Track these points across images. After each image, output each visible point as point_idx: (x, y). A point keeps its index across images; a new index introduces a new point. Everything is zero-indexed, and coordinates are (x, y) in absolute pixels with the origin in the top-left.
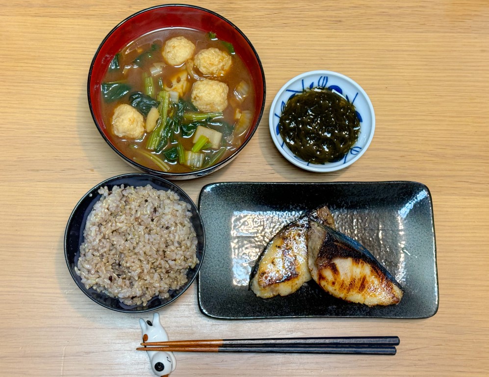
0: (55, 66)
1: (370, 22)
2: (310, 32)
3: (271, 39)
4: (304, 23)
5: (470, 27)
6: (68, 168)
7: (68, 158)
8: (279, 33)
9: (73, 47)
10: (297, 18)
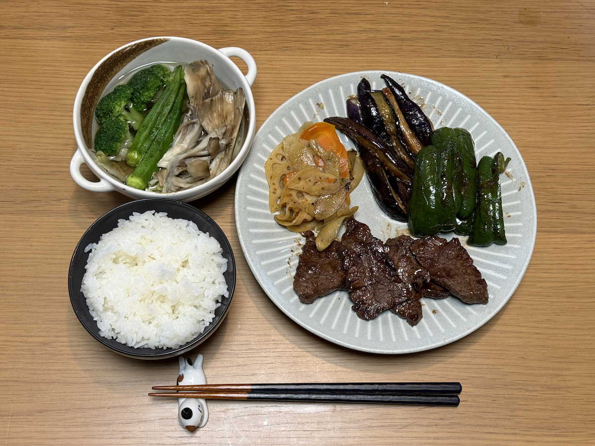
0: (24, 90)
1: (380, 46)
2: (312, 55)
3: (270, 63)
4: (306, 47)
5: (490, 52)
6: (31, 199)
7: (31, 188)
8: (279, 57)
9: (45, 70)
10: (299, 41)
